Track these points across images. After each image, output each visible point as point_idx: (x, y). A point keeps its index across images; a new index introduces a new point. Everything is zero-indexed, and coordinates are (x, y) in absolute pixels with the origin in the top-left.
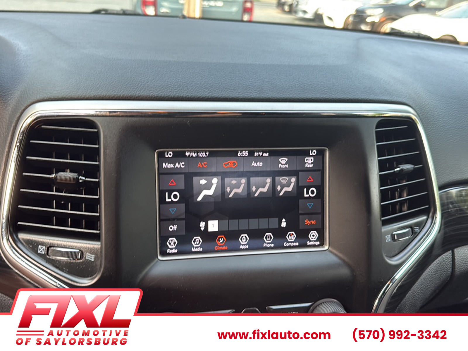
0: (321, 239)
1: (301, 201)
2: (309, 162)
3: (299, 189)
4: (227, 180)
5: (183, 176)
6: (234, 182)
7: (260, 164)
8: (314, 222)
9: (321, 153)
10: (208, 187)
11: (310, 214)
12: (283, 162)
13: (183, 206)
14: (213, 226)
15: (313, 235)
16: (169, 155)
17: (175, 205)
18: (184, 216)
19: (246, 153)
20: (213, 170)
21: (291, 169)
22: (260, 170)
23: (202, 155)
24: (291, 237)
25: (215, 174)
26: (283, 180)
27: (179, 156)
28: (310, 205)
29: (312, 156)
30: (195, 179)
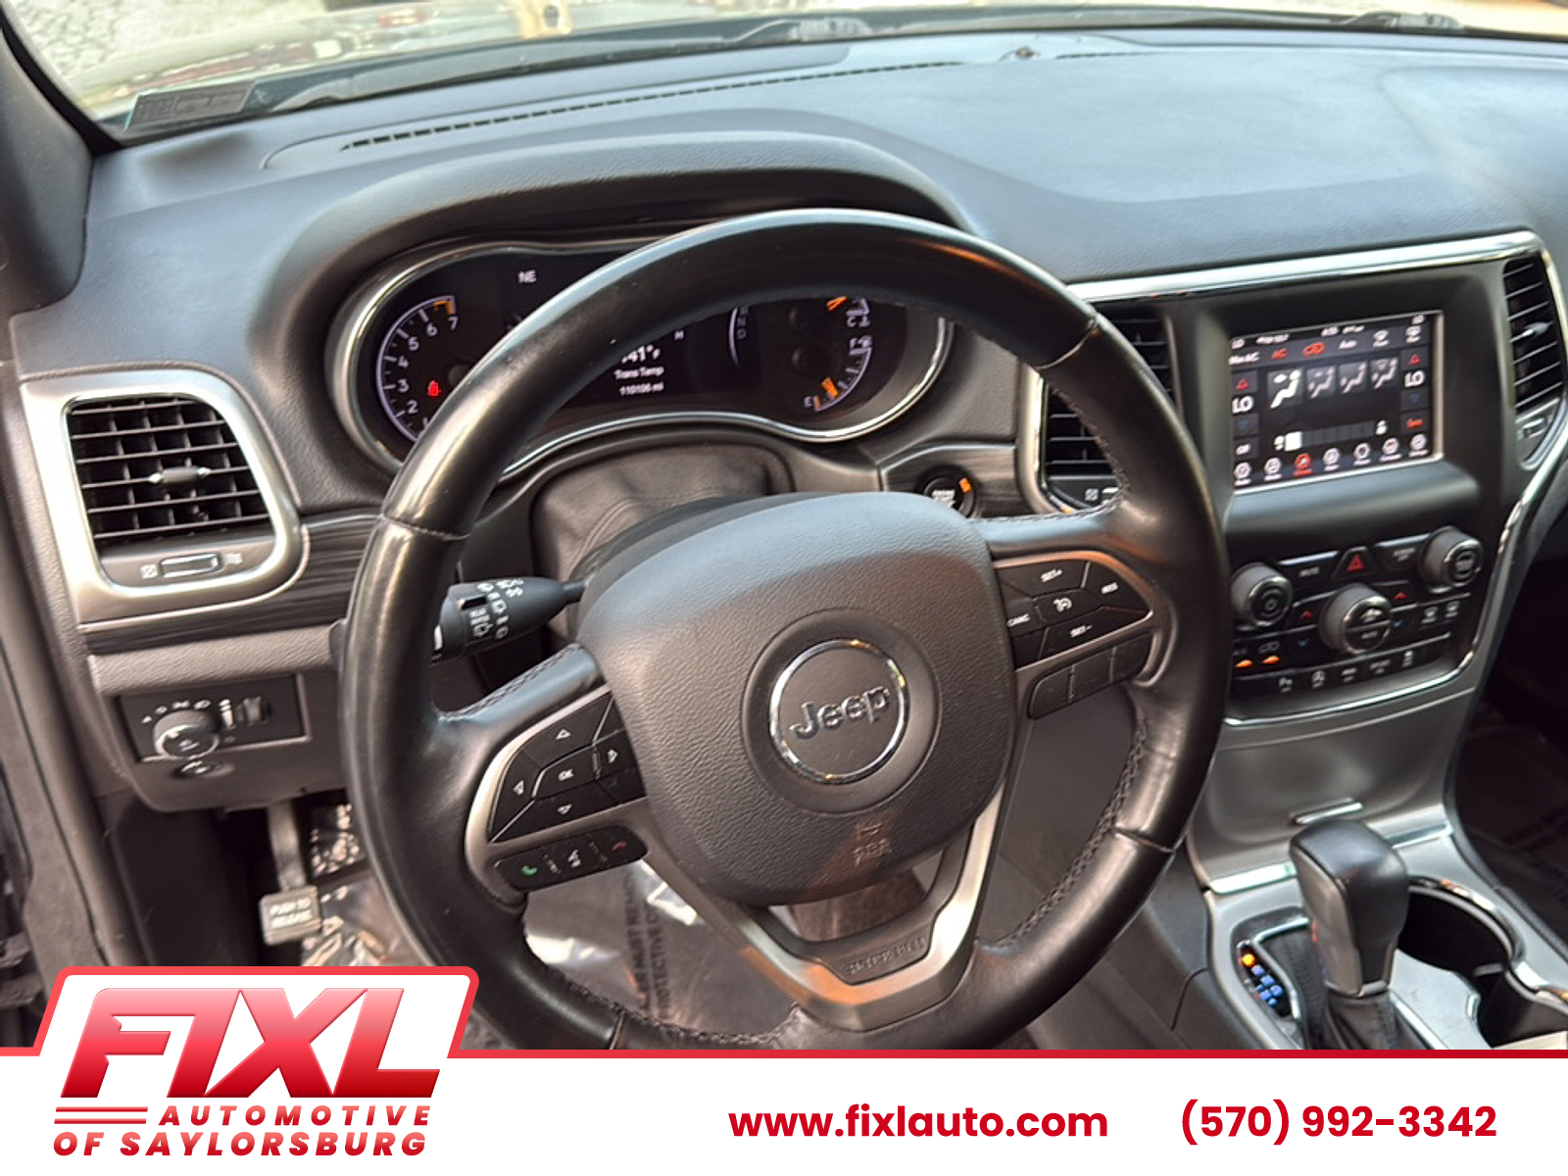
0: (1430, 447)
1: (1404, 393)
2: (1413, 334)
3: (1401, 374)
4: (1310, 372)
5: (1254, 373)
6: (1319, 374)
7: (1352, 344)
8: (1419, 422)
9: (1430, 321)
10: (1286, 385)
11: (1413, 412)
12: (1381, 338)
13: (1255, 416)
14: (1293, 441)
15: (1419, 441)
16: (1239, 343)
17: (1245, 416)
18: (1256, 431)
19: (1333, 330)
20: (1293, 359)
21: (1393, 346)
22: (1352, 352)
23: (1280, 339)
24: (1391, 447)
25: (1294, 366)
26: (1381, 364)
27: (1250, 346)
28: (1415, 397)
29: (1416, 325)
30: (1271, 375)
